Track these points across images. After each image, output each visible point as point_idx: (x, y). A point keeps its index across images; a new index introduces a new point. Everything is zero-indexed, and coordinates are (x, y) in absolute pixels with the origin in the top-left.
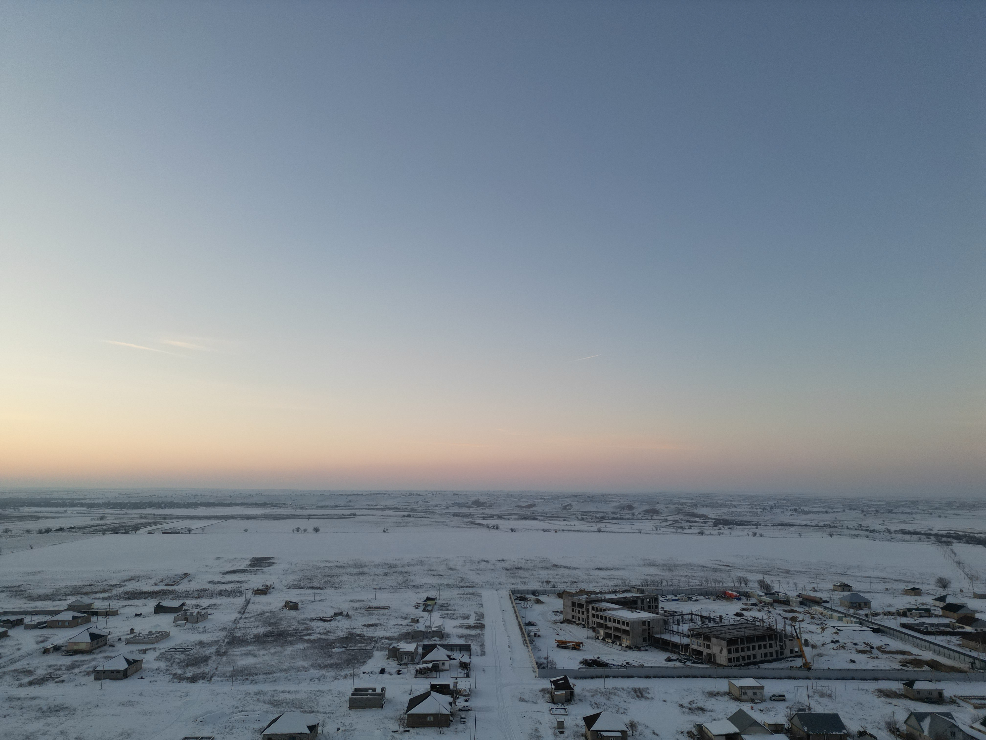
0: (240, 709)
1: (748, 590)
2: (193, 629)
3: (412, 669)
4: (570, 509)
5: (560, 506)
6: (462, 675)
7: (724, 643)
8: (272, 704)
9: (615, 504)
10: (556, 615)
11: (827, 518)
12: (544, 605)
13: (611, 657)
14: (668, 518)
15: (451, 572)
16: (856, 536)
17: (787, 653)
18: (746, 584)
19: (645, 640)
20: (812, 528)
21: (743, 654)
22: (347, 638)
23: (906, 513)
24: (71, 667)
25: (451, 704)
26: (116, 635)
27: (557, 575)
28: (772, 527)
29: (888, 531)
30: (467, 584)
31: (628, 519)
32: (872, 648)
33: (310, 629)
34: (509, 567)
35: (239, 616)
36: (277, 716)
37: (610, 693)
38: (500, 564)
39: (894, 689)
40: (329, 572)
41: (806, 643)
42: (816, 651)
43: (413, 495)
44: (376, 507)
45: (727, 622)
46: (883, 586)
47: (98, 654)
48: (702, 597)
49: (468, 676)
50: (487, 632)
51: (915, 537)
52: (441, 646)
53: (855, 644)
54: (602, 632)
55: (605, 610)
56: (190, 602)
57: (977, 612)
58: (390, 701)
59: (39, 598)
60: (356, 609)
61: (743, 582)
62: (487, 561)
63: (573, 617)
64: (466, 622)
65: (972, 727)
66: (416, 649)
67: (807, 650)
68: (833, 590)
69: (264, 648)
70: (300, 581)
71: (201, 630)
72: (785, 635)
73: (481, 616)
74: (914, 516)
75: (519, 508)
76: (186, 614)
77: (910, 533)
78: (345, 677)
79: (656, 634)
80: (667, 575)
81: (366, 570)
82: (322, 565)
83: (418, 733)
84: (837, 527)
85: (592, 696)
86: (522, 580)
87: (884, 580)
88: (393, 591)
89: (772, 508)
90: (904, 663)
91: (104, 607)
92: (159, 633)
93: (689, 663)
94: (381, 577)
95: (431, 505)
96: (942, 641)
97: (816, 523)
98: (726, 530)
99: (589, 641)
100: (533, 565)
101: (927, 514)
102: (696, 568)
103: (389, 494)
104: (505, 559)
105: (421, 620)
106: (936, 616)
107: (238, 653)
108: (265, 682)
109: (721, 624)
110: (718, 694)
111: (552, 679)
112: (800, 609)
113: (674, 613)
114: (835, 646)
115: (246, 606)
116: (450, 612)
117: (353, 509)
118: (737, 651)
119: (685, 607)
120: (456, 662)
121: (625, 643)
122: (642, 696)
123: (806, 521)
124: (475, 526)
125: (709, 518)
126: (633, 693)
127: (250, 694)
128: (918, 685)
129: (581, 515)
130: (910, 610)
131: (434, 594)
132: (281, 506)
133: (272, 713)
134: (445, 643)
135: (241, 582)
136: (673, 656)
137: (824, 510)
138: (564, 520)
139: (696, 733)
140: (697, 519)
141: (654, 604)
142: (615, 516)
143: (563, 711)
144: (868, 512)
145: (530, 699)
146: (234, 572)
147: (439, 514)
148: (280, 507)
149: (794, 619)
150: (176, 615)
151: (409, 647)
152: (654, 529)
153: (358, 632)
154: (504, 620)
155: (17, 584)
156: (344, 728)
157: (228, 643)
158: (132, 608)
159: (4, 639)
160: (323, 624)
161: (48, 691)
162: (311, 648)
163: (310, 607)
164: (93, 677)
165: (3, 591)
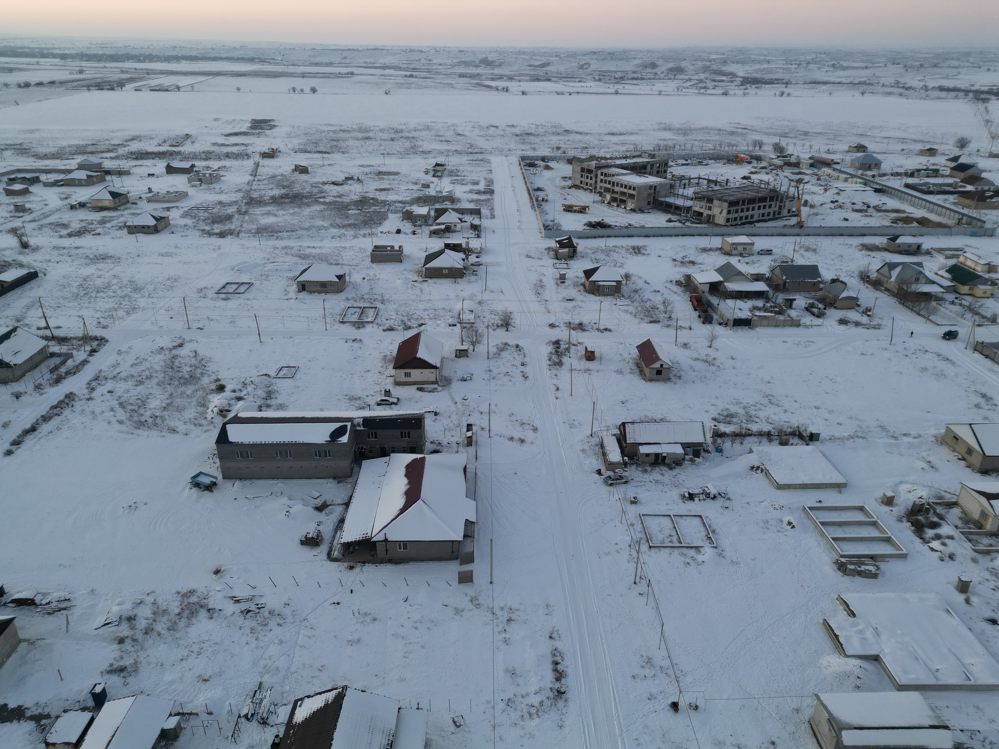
0: (272, 260)
1: (760, 154)
2: (209, 189)
3: (427, 230)
4: (587, 69)
5: (577, 65)
6: (473, 236)
7: (725, 205)
8: (300, 257)
9: (637, 62)
10: (565, 181)
11: (864, 75)
12: (553, 171)
13: (614, 220)
14: (693, 77)
15: (459, 137)
16: (889, 94)
17: (785, 212)
18: (760, 147)
19: (649, 203)
20: (845, 86)
21: (742, 214)
22: (360, 201)
23: (952, 67)
24: (103, 222)
25: (463, 260)
26: (135, 194)
27: (568, 140)
28: (803, 86)
29: (926, 88)
30: (476, 150)
31: (649, 79)
32: (869, 207)
33: (323, 193)
34: (519, 132)
35: (252, 178)
36: (306, 267)
37: (610, 251)
38: (509, 130)
39: (877, 244)
40: (334, 136)
41: (806, 203)
42: (813, 211)
43: (414, 51)
44: (375, 65)
45: (732, 185)
46: (899, 147)
47: (123, 210)
48: (713, 161)
49: (479, 236)
50: (497, 198)
51: (952, 94)
52: (453, 209)
53: (853, 204)
54: (608, 197)
55: (613, 175)
56: (200, 164)
57: (985, 171)
58: (408, 257)
59: (46, 157)
60: (367, 174)
61: (758, 146)
62: (497, 127)
63: (581, 183)
64: (475, 187)
65: (937, 274)
66: (429, 212)
67: (805, 210)
68: (848, 152)
69: (282, 209)
70: (305, 145)
71: (218, 190)
72: (787, 196)
73: (490, 182)
74: (960, 70)
75: (532, 68)
76: (198, 175)
77: (948, 90)
78: (364, 236)
79: (661, 197)
80: (681, 139)
81: (371, 134)
82: (325, 128)
83: (435, 283)
84: (872, 84)
85: (593, 253)
86: (532, 146)
87: (903, 140)
88: (401, 156)
89: (808, 63)
90: (895, 221)
91: (115, 167)
92: (177, 192)
93: (688, 224)
94: (387, 143)
95: (435, 64)
96: (939, 199)
97: (852, 80)
98: (752, 90)
99: (596, 205)
100: (543, 130)
101: (975, 67)
102: (712, 132)
103: (388, 50)
104: (515, 124)
105: (431, 185)
106: (943, 176)
107: (258, 213)
108: (290, 238)
109: (726, 187)
110: (711, 249)
111: (557, 239)
112: (809, 172)
113: (682, 178)
114: (833, 205)
115: (257, 169)
116: (460, 178)
117: (350, 67)
118: (737, 211)
119: (694, 172)
120: (468, 225)
121: (630, 206)
122: (640, 253)
123: (841, 77)
124: (483, 88)
125: (737, 77)
126: (631, 250)
127: (277, 248)
128: (900, 240)
129: (599, 75)
130: (918, 170)
131: (443, 160)
132: (271, 61)
133: (302, 264)
134: (457, 207)
135: (246, 145)
136: (674, 218)
137: (864, 65)
138: (580, 81)
139: (684, 282)
140: (724, 78)
141: (663, 169)
142: (636, 76)
143: (565, 266)
144: (911, 67)
145: (536, 256)
146: (236, 134)
147: (445, 74)
148: (270, 63)
149: (799, 181)
150: (189, 176)
151: (423, 210)
152: (676, 90)
153: (371, 196)
154: (513, 186)
155: (19, 142)
156: (368, 278)
157: (247, 204)
158: (142, 168)
159: (28, 195)
160: (335, 187)
161: (87, 241)
162: (327, 209)
163: (320, 171)
164: (125, 231)
165: (6, 149)
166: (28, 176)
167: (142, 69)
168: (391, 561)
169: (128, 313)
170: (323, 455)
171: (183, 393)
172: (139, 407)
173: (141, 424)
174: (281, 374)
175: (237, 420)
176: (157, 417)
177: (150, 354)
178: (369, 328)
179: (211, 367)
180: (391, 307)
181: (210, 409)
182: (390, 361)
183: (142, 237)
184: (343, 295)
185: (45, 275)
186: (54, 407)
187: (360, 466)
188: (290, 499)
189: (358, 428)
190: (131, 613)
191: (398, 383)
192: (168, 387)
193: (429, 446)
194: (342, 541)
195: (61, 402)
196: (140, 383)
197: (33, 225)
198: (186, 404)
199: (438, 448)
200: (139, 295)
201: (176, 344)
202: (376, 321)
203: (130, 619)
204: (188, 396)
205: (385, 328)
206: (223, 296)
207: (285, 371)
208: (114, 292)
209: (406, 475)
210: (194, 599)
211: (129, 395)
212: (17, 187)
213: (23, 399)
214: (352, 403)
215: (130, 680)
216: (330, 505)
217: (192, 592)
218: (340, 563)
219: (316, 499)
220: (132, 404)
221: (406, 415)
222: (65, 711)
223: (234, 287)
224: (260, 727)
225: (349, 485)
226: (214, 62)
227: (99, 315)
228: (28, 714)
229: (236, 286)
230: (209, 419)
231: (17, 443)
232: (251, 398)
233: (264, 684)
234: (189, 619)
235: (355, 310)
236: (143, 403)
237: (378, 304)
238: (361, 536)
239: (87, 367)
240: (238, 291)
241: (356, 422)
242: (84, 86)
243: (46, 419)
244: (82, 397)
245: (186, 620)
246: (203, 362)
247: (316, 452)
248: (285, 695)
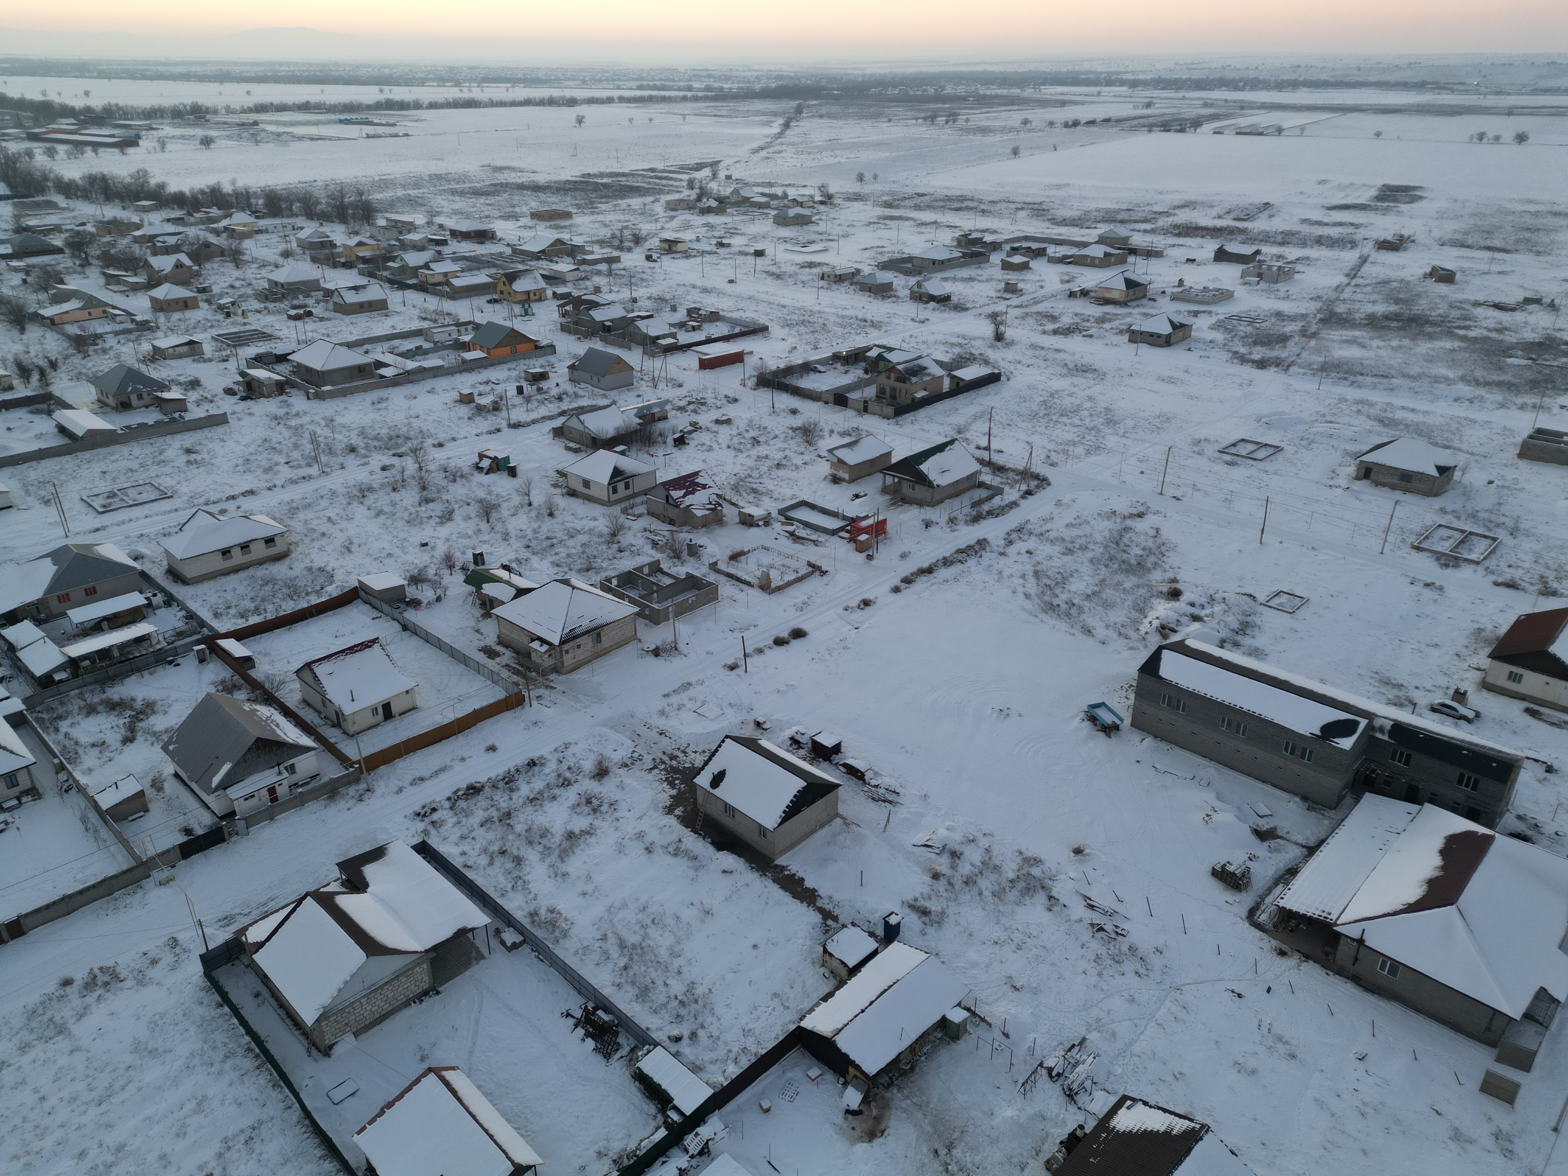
0: (1328, 418)
2: (1268, 291)
8: (1380, 421)
22: (1540, 344)
24: (1101, 320)
26: (1159, 286)
33: (1470, 319)
35: (1346, 280)
36: (1386, 440)
40: (1531, 221)
47: (1134, 308)
56: (1268, 250)
59: (1064, 222)
69: (1381, 337)
70: (1466, 233)
71: (1282, 294)
76: (1260, 267)
78: (1522, 407)
82: (1519, 207)
91: (1145, 244)
92: (1218, 290)
107: (1336, 338)
108: (1375, 388)
115: (1361, 266)
127: (1346, 400)
132: (1456, 87)
133: (1379, 434)
135: (1356, 226)
146: (1346, 207)
148: (1453, 91)
150: (1245, 267)
155: (1039, 200)
156: (1501, 483)
157: (1321, 321)
158: (1182, 249)
159: (1025, 272)
160: (1497, 314)
161: (1074, 345)
162: (1465, 349)
163: (1477, 281)
164: (1126, 337)
165: (1022, 209)
166: (1035, 246)
167: (1235, 102)
168: (1357, 980)
169: (1088, 452)
170: (1298, 753)
171: (1119, 584)
172: (1057, 584)
173: (1051, 608)
174: (1275, 602)
175: (1181, 648)
176: (1074, 605)
177: (1096, 516)
178: (1466, 572)
179: (1172, 559)
180: (1528, 545)
181: (1149, 619)
182: (1487, 642)
183: (1145, 350)
184: (1436, 503)
185: (1008, 380)
186: (960, 551)
187: (1358, 799)
188: (1219, 797)
189: (1379, 735)
190: (958, 848)
191: (1486, 686)
192: (1104, 568)
193: (1509, 820)
194: (1282, 903)
195: (970, 547)
196: (1069, 552)
197: (1018, 312)
198: (1118, 600)
199: (1529, 833)
200: (1111, 431)
201: (1135, 511)
202: (1486, 563)
203: (955, 855)
204: (1124, 589)
205: (1500, 580)
206: (1228, 458)
207: (1283, 599)
208: (1081, 420)
209: (1442, 852)
210: (1036, 871)
211: (1050, 563)
212: (1017, 259)
213: (933, 530)
214: (1383, 689)
215: (929, 930)
216: (1280, 837)
217: (1037, 861)
218: (1265, 936)
219: (1261, 817)
220: (1049, 577)
221: (1484, 747)
222: (853, 924)
223: (1250, 447)
224: (1063, 1099)
225: (1326, 822)
226: (1352, 90)
227: (1052, 446)
228: (819, 904)
229: (1254, 447)
230: (1142, 632)
231: (908, 581)
232: (1214, 624)
233: (1087, 1043)
234: (1022, 895)
235: (1450, 533)
236: (1063, 580)
237: (1501, 534)
238: (1318, 912)
239: (1013, 511)
240: (1254, 456)
241: (1378, 723)
242: (1145, 126)
243: (947, 562)
244: (996, 549)
245: (1018, 894)
246: (1163, 549)
247: (1288, 743)
248: (1113, 1078)
